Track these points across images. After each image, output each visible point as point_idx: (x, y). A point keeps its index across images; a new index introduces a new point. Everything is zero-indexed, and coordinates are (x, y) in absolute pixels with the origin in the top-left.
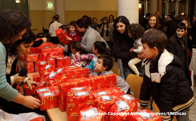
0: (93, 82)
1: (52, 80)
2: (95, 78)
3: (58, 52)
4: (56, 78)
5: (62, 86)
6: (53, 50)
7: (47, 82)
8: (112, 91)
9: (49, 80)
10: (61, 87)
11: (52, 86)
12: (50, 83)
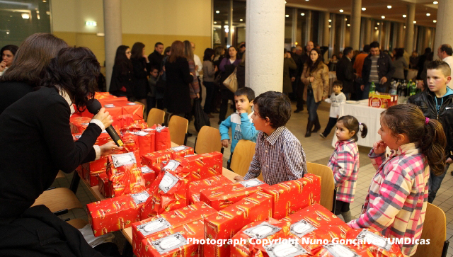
0: (277, 199)
1: (167, 195)
2: (282, 191)
3: (134, 113)
4: (176, 192)
5: (218, 225)
6: (124, 111)
7: (156, 201)
9: (161, 195)
10: (216, 227)
11: (168, 210)
12: (163, 205)
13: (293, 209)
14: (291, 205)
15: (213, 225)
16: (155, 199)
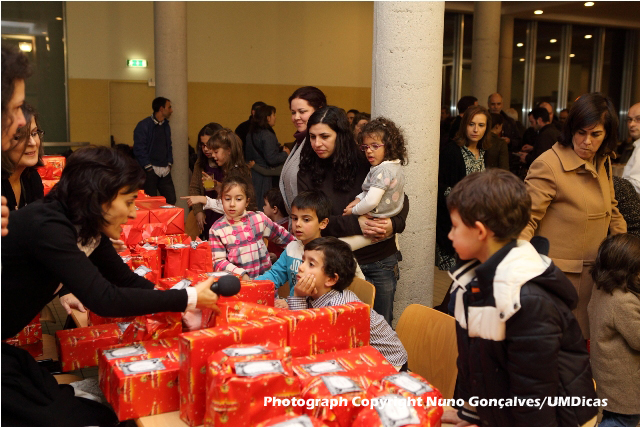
0: (294, 327)
2: (302, 317)
3: (169, 222)
5: (191, 340)
6: (153, 218)
8: (358, 362)
10: (189, 342)
11: (156, 337)
12: (149, 329)
13: (320, 346)
14: (319, 339)
15: (186, 341)
16: (138, 325)
